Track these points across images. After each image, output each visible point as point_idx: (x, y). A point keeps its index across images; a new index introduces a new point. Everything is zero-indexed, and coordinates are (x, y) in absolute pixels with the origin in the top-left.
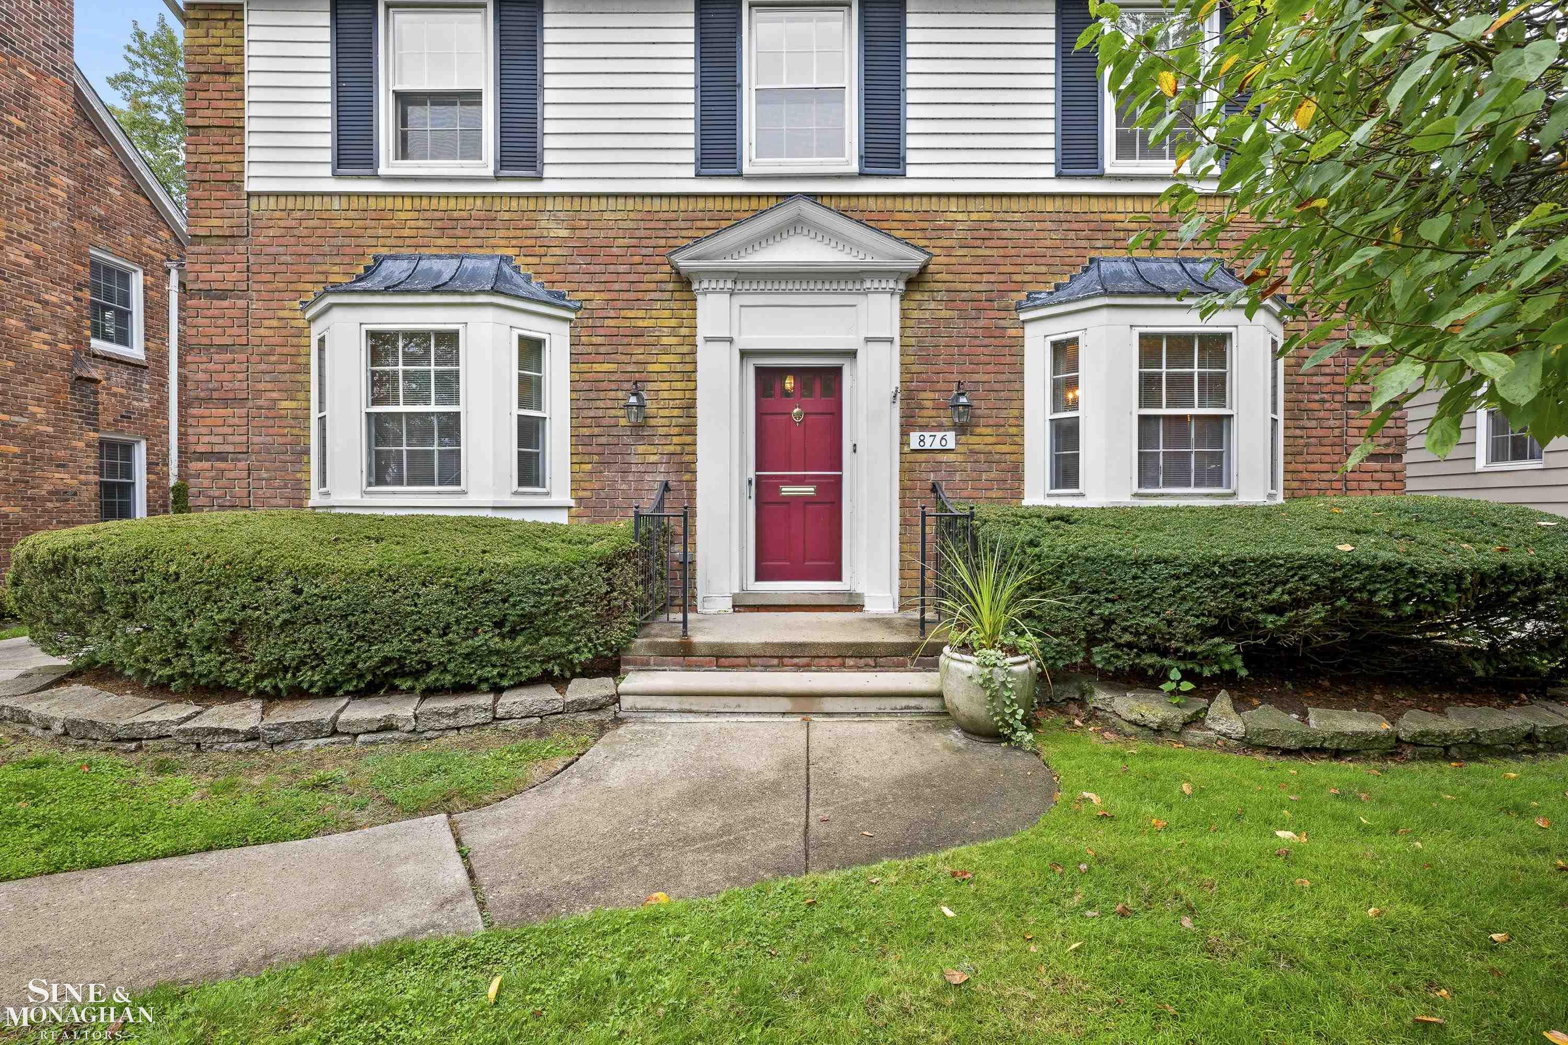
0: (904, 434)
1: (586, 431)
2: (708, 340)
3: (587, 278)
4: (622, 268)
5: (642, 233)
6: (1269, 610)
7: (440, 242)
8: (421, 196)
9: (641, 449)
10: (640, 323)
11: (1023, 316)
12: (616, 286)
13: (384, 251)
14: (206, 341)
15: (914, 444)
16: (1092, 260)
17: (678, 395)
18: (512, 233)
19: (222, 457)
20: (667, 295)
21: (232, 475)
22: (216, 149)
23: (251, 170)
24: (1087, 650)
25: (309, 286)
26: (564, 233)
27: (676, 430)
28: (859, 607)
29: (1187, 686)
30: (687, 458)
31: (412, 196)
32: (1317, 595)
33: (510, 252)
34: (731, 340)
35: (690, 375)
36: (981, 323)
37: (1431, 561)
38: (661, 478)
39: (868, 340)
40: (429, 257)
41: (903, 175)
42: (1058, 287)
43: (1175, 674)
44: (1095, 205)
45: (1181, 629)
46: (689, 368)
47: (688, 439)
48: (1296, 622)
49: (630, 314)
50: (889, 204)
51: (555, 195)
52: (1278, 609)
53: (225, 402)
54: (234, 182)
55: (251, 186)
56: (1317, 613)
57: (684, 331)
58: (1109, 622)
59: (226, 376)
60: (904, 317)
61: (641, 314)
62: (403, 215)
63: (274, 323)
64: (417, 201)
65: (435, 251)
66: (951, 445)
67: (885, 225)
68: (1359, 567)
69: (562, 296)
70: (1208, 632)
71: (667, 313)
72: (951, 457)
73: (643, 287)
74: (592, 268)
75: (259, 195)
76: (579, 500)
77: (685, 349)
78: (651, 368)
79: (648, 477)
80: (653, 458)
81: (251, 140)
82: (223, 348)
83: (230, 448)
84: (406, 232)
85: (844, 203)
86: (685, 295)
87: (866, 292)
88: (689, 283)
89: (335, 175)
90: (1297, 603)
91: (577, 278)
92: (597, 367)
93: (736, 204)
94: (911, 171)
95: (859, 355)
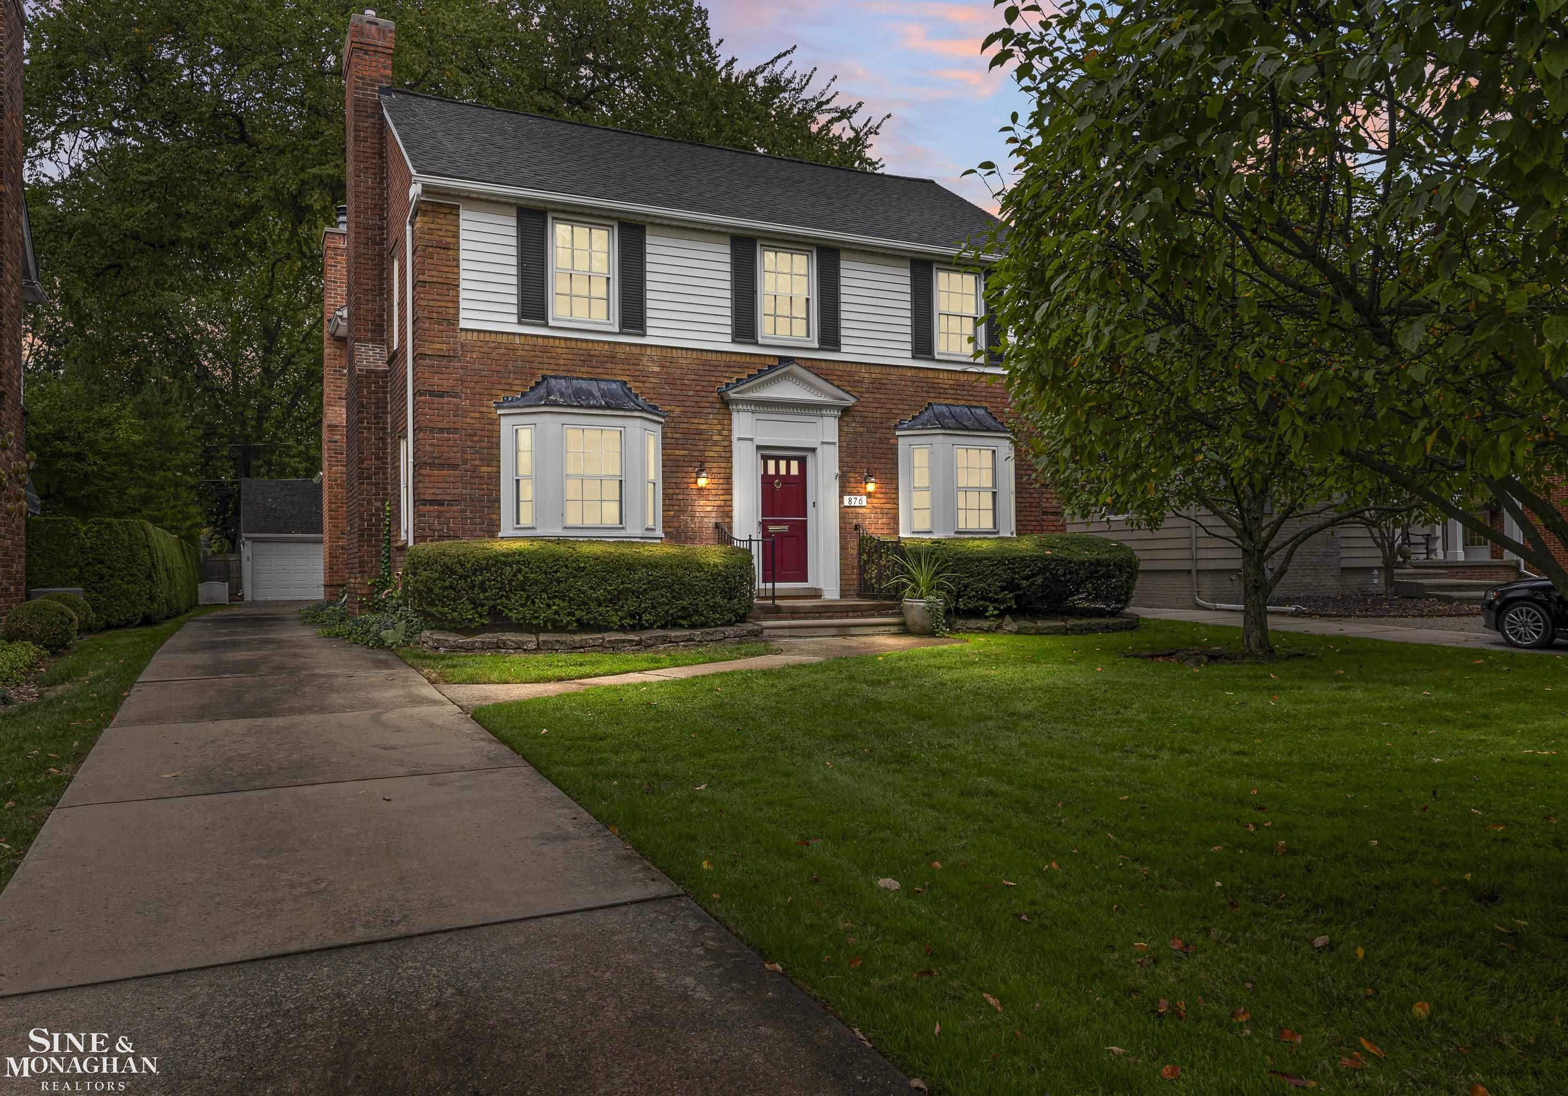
0: (841, 497)
1: (671, 491)
2: (739, 439)
3: (670, 398)
4: (691, 393)
5: (702, 373)
6: (1023, 579)
7: (583, 369)
8: (571, 339)
9: (702, 503)
10: (701, 427)
11: (897, 433)
12: (688, 404)
13: (549, 373)
14: (431, 425)
15: (846, 503)
16: (930, 404)
17: (723, 471)
18: (627, 367)
19: (441, 503)
20: (716, 411)
21: (448, 515)
22: (439, 297)
23: (463, 314)
24: (957, 601)
25: (499, 392)
26: (657, 369)
27: (721, 492)
28: (819, 597)
29: (996, 612)
30: (727, 509)
31: (566, 339)
32: (1040, 572)
33: (625, 379)
34: (751, 440)
35: (729, 460)
36: (878, 435)
37: (1075, 558)
38: (713, 520)
39: (823, 443)
40: (577, 378)
41: (839, 351)
42: (914, 417)
43: (991, 608)
44: (930, 374)
45: (993, 588)
46: (728, 455)
47: (728, 497)
48: (1032, 584)
49: (696, 421)
50: (831, 366)
51: (651, 346)
52: (1026, 578)
53: (442, 466)
54: (454, 320)
55: (463, 324)
56: (1039, 580)
57: (725, 433)
58: (966, 586)
59: (445, 449)
60: (840, 430)
61: (701, 421)
62: (559, 350)
63: (477, 415)
64: (568, 343)
65: (580, 375)
66: (864, 504)
67: (829, 377)
68: (1053, 560)
69: (656, 408)
70: (1003, 589)
71: (716, 421)
72: (864, 511)
73: (703, 405)
74: (674, 392)
75: (467, 330)
76: (666, 533)
77: (726, 443)
78: (707, 454)
79: (706, 520)
80: (709, 509)
81: (463, 295)
82: (441, 430)
83: (448, 498)
84: (562, 362)
85: (809, 363)
86: (726, 411)
87: (822, 416)
88: (728, 404)
89: (520, 323)
90: (1033, 576)
91: (665, 397)
92: (677, 452)
93: (753, 360)
94: (843, 349)
95: (819, 451)
